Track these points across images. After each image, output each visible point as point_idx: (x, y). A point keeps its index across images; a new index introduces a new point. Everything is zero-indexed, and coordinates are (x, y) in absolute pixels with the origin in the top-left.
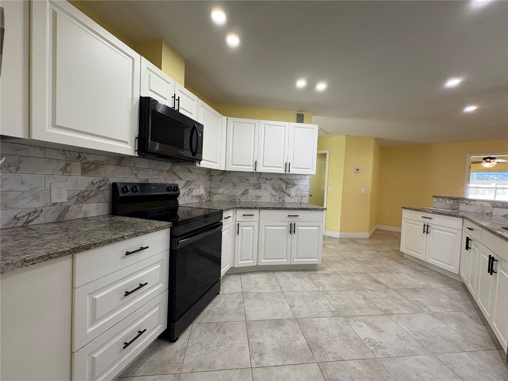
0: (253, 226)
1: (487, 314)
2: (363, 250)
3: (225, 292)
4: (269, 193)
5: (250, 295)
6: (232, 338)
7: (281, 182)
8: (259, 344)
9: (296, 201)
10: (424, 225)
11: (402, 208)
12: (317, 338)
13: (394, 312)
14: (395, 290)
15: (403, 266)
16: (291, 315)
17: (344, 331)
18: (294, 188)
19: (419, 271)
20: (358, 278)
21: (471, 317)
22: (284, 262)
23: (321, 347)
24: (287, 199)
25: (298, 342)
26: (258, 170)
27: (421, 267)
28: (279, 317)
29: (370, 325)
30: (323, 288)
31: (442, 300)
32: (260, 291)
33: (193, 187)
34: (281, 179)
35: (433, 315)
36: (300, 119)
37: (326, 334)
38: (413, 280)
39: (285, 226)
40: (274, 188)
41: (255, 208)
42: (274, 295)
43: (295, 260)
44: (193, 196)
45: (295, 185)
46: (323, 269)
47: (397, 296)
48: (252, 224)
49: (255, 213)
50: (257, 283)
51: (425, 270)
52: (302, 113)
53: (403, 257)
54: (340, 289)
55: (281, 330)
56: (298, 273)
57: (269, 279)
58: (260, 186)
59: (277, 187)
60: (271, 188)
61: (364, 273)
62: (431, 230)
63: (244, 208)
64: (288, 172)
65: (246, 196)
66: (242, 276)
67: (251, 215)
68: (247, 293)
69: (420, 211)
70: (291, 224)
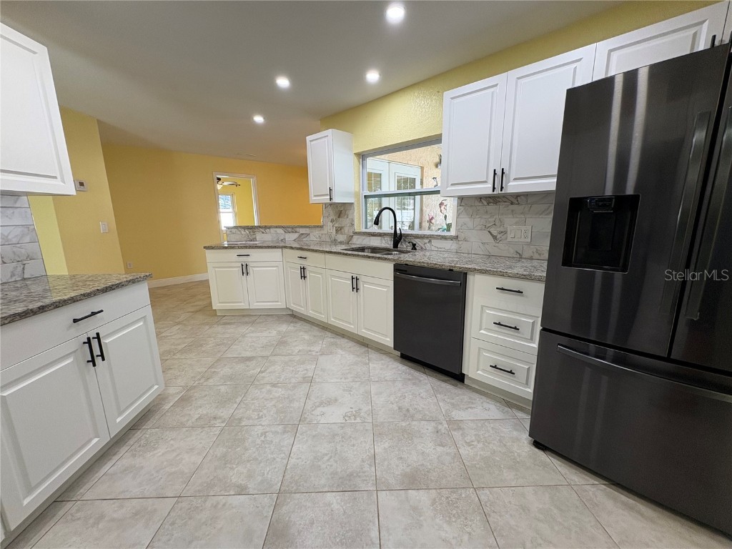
9: (5, 278)
10: (242, 265)
11: (205, 248)
12: (334, 473)
13: (310, 375)
14: (273, 355)
15: (233, 326)
17: (327, 434)
19: (253, 322)
20: (225, 371)
23: (351, 474)
25: (335, 507)
28: (261, 528)
30: (219, 420)
31: (306, 337)
35: (324, 354)
37: (326, 458)
38: (265, 334)
39: (70, 355)
42: (179, 522)
43: (119, 419)
47: (285, 359)
53: (216, 315)
54: (238, 400)
55: (299, 532)
56: (131, 442)
57: (91, 521)
61: (219, 360)
62: (250, 270)
69: (233, 248)
70: (88, 342)
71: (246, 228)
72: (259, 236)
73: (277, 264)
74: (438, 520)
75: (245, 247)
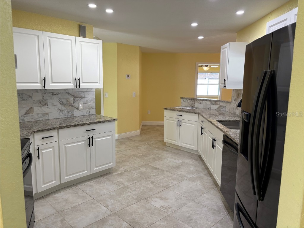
0: (53, 147)
1: (212, 170)
2: (139, 146)
3: (40, 218)
4: (56, 109)
5: (67, 212)
7: (68, 96)
9: (85, 114)
10: (178, 121)
11: (164, 109)
12: (134, 219)
13: (171, 186)
14: (167, 171)
15: (167, 153)
16: (109, 212)
17: (147, 208)
18: (82, 101)
19: (177, 154)
20: (143, 170)
21: (205, 175)
22: (86, 173)
23: (138, 223)
24: (76, 113)
26: (47, 87)
27: (178, 150)
28: (101, 217)
29: (160, 198)
30: (123, 185)
31: (192, 169)
32: (74, 205)
34: (68, 93)
35: (189, 179)
37: (138, 214)
38: (175, 161)
39: (83, 141)
40: (62, 103)
41: (54, 129)
42: (88, 204)
43: (95, 169)
45: (82, 98)
46: (116, 170)
47: (169, 174)
48: (52, 145)
50: (67, 200)
51: (180, 152)
52: (83, 25)
53: (166, 145)
55: (107, 225)
56: (98, 179)
57: (76, 193)
58: (46, 102)
59: (65, 101)
60: (59, 104)
61: (146, 165)
62: (182, 124)
63: (43, 131)
64: (78, 87)
65: (30, 115)
66: (47, 199)
67: (51, 137)
68: (62, 211)
69: (175, 110)
70: (89, 138)
71: (190, 99)
72: (197, 105)
73: (195, 123)
75: (180, 111)
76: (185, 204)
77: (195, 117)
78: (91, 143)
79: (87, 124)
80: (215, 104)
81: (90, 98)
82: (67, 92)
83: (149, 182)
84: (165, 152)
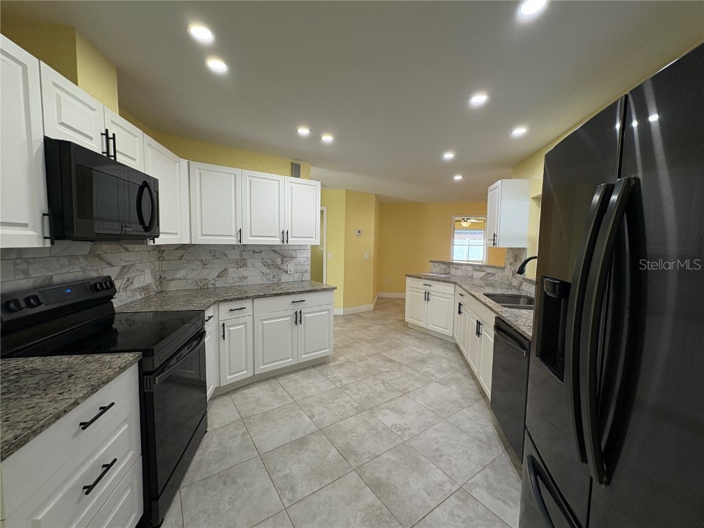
0: (246, 323)
1: (475, 370)
2: (371, 326)
3: (216, 426)
4: (258, 271)
5: (254, 419)
6: (248, 484)
7: (274, 255)
8: (286, 476)
9: (295, 279)
10: (426, 293)
11: (406, 275)
12: (348, 444)
13: (411, 390)
14: (407, 366)
15: (409, 337)
16: (313, 428)
17: (372, 425)
18: (292, 262)
19: (423, 340)
20: (372, 361)
21: (465, 375)
22: (289, 362)
23: (354, 452)
24: (285, 278)
25: (330, 456)
26: (244, 242)
27: (425, 335)
28: (300, 435)
29: (393, 409)
30: (340, 383)
31: (444, 365)
32: (267, 409)
33: (133, 275)
34: (275, 251)
35: (440, 382)
36: (296, 171)
37: (355, 435)
38: (419, 350)
39: (288, 316)
40: (265, 264)
41: (247, 298)
42: (286, 410)
43: (304, 356)
44: (135, 290)
45: (293, 258)
46: (334, 359)
47: (410, 371)
48: (243, 320)
49: (247, 304)
50: (258, 400)
51: (427, 337)
52: (298, 162)
53: (407, 326)
54: (358, 379)
55: (307, 449)
56: (306, 371)
57: (273, 389)
58: (244, 262)
59: (269, 262)
60: (262, 265)
61: (376, 354)
62: (431, 297)
63: (231, 300)
64: (286, 243)
65: (224, 278)
66: (233, 396)
67: (242, 308)
68: (248, 418)
69: (421, 278)
70: (296, 313)
71: (444, 263)
72: (453, 271)
73: (449, 296)
74: (359, 514)
75: (429, 279)
76: (431, 424)
77: (449, 288)
78: (299, 319)
79: (293, 293)
80: (480, 271)
81: (305, 257)
82: (273, 249)
83: (379, 382)
84: (406, 336)
